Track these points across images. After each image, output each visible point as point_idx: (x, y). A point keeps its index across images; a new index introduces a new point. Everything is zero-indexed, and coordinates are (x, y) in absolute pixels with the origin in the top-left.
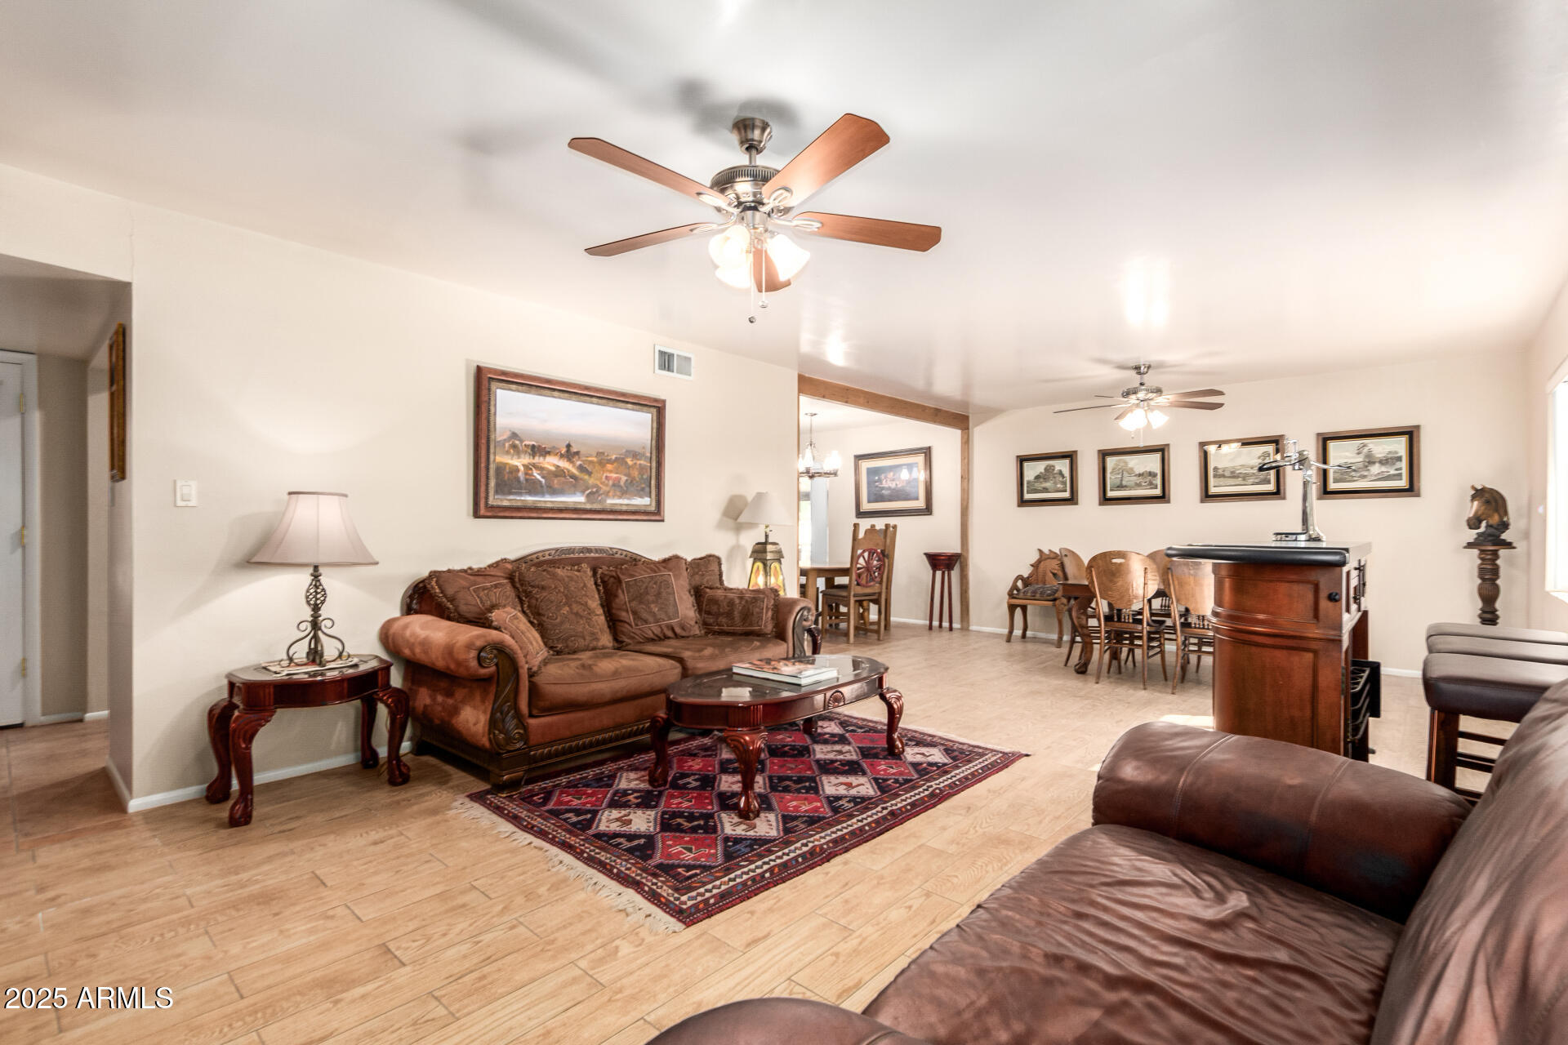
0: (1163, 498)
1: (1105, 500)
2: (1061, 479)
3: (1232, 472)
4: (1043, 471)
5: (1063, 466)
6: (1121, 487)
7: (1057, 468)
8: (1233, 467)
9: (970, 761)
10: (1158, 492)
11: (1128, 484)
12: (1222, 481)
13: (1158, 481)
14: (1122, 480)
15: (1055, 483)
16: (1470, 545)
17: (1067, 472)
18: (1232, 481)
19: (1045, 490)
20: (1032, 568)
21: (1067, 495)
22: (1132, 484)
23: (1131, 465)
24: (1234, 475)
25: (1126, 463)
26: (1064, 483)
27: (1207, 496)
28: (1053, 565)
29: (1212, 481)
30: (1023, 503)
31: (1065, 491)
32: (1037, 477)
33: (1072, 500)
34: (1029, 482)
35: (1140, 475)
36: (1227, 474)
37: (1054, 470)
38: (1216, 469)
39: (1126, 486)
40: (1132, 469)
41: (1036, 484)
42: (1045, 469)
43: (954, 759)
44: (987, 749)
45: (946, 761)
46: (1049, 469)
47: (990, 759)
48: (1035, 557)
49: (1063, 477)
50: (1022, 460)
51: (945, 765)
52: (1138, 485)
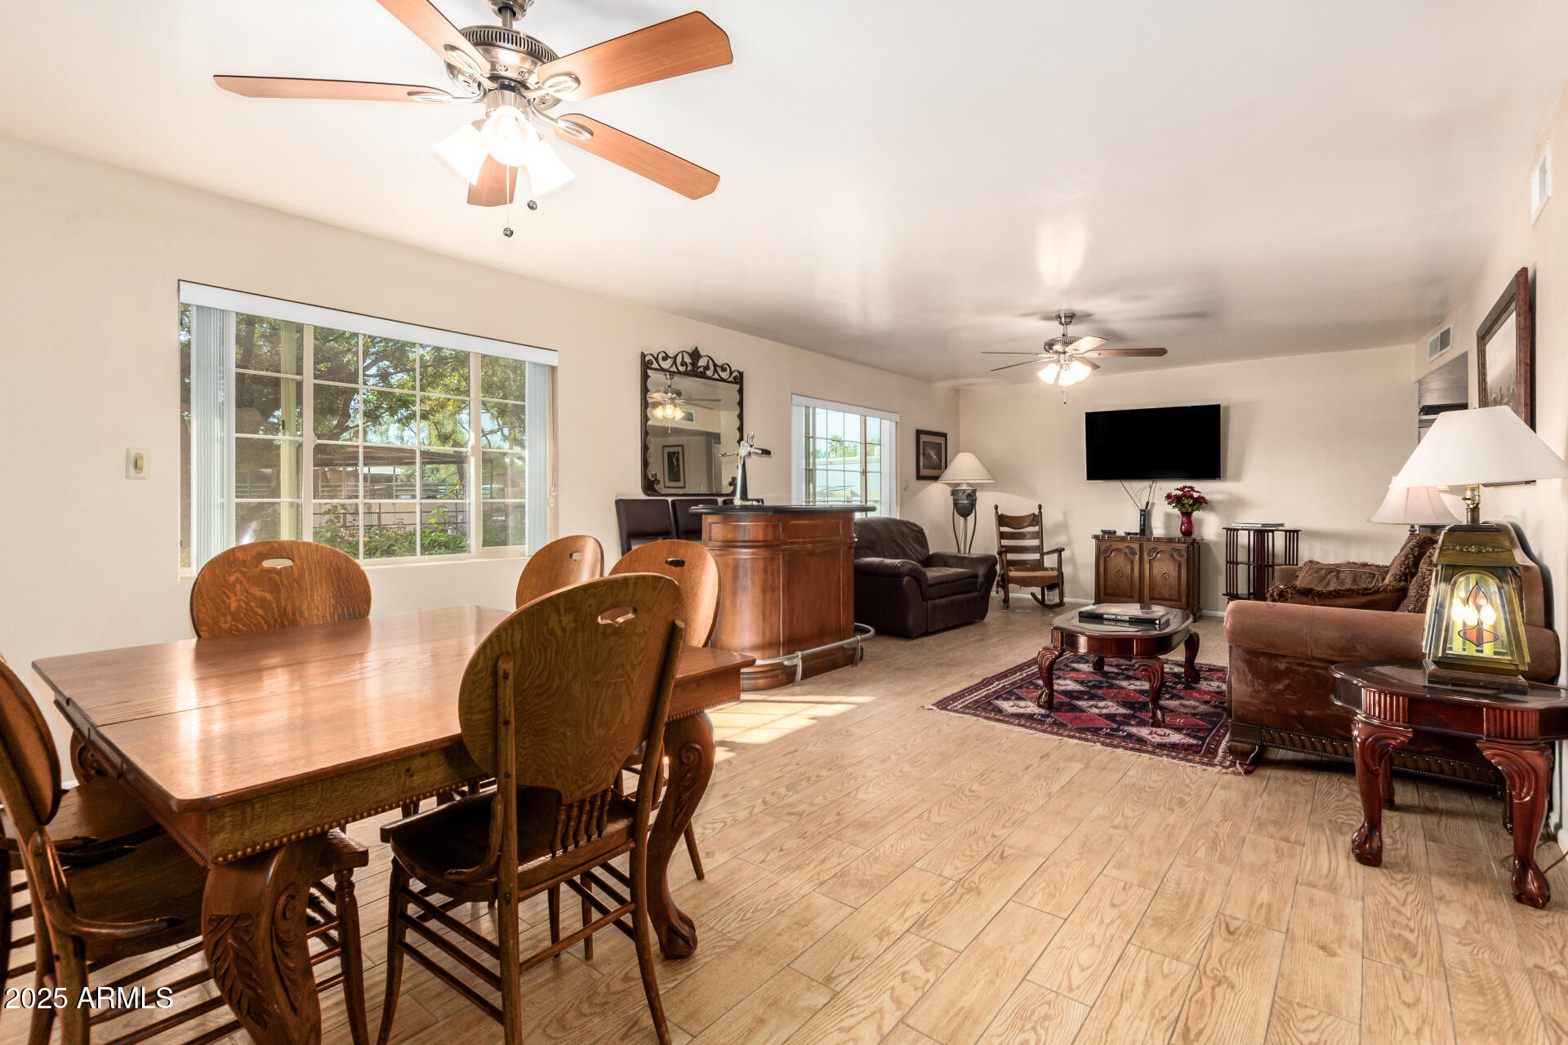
9: (976, 701)
43: (990, 703)
44: (962, 713)
45: (997, 702)
47: (959, 704)
51: (997, 698)
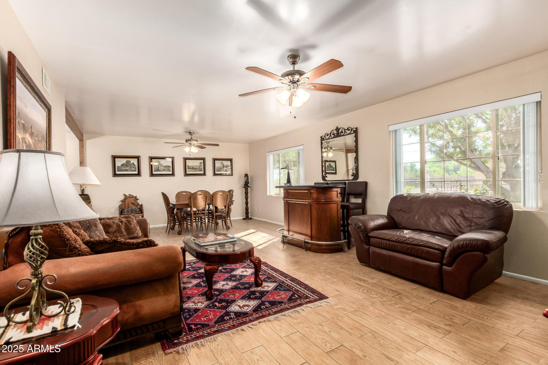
0: (173, 174)
1: (152, 175)
2: (133, 166)
3: (193, 167)
5: (135, 161)
6: (158, 170)
7: (132, 162)
8: (193, 166)
10: (171, 173)
11: (161, 169)
12: (190, 170)
13: (171, 169)
14: (158, 168)
15: (131, 168)
16: (244, 187)
17: (136, 164)
18: (192, 170)
19: (127, 170)
20: (121, 203)
21: (136, 172)
22: (162, 169)
23: (161, 163)
24: (193, 168)
26: (135, 168)
27: (186, 175)
28: (132, 200)
29: (187, 170)
30: (115, 175)
31: (136, 171)
32: (122, 165)
33: (139, 175)
34: (118, 167)
35: (165, 167)
36: (191, 168)
37: (130, 163)
38: (188, 166)
39: (160, 170)
40: (162, 164)
41: (122, 168)
42: (126, 162)
46: (128, 162)
48: (122, 198)
49: (135, 165)
50: (114, 158)
52: (164, 170)
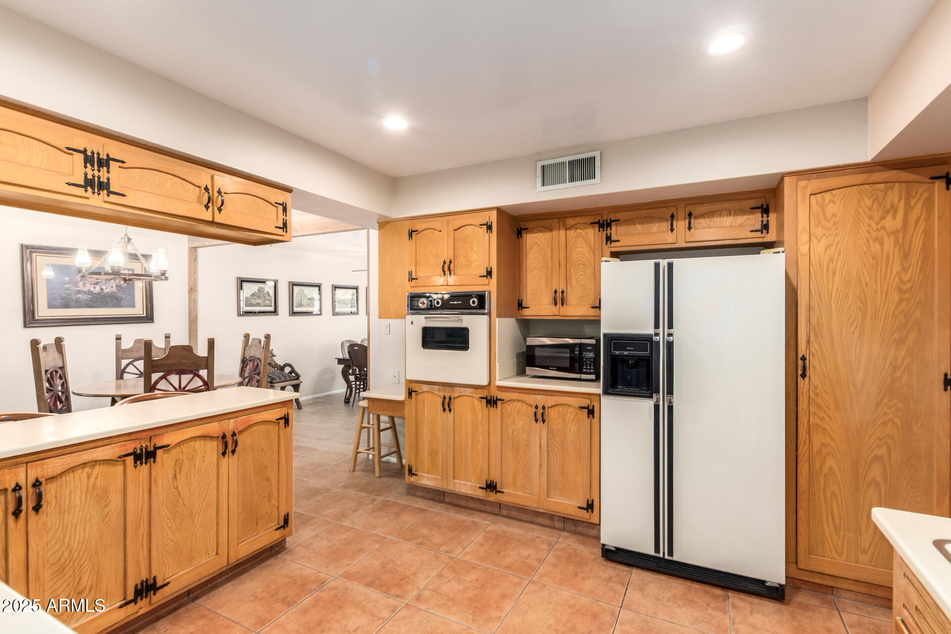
1: (293, 313)
2: (268, 298)
4: (257, 291)
6: (301, 305)
7: (266, 290)
14: (301, 301)
15: (265, 300)
17: (272, 293)
21: (272, 309)
22: (305, 304)
23: (305, 293)
25: (303, 291)
26: (271, 301)
27: (334, 313)
30: (240, 313)
31: (271, 306)
33: (275, 312)
34: (245, 298)
37: (263, 291)
39: (303, 305)
40: (305, 296)
41: (252, 300)
46: (260, 290)
49: (270, 296)
50: (241, 281)
52: (308, 304)
